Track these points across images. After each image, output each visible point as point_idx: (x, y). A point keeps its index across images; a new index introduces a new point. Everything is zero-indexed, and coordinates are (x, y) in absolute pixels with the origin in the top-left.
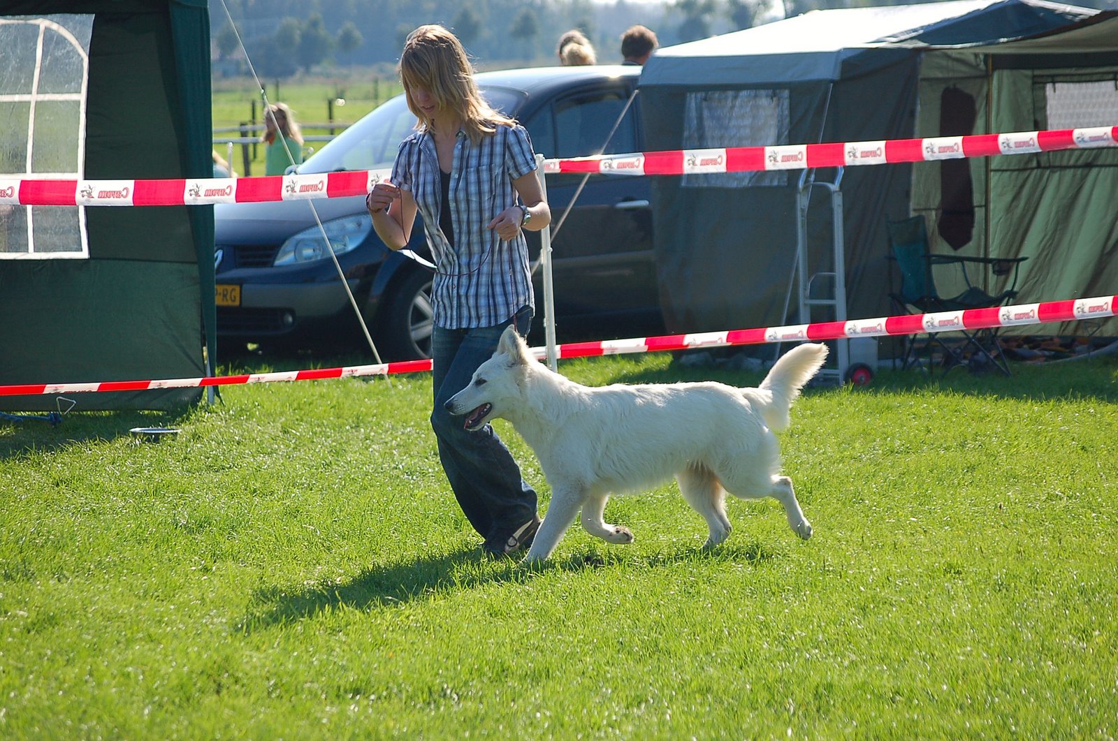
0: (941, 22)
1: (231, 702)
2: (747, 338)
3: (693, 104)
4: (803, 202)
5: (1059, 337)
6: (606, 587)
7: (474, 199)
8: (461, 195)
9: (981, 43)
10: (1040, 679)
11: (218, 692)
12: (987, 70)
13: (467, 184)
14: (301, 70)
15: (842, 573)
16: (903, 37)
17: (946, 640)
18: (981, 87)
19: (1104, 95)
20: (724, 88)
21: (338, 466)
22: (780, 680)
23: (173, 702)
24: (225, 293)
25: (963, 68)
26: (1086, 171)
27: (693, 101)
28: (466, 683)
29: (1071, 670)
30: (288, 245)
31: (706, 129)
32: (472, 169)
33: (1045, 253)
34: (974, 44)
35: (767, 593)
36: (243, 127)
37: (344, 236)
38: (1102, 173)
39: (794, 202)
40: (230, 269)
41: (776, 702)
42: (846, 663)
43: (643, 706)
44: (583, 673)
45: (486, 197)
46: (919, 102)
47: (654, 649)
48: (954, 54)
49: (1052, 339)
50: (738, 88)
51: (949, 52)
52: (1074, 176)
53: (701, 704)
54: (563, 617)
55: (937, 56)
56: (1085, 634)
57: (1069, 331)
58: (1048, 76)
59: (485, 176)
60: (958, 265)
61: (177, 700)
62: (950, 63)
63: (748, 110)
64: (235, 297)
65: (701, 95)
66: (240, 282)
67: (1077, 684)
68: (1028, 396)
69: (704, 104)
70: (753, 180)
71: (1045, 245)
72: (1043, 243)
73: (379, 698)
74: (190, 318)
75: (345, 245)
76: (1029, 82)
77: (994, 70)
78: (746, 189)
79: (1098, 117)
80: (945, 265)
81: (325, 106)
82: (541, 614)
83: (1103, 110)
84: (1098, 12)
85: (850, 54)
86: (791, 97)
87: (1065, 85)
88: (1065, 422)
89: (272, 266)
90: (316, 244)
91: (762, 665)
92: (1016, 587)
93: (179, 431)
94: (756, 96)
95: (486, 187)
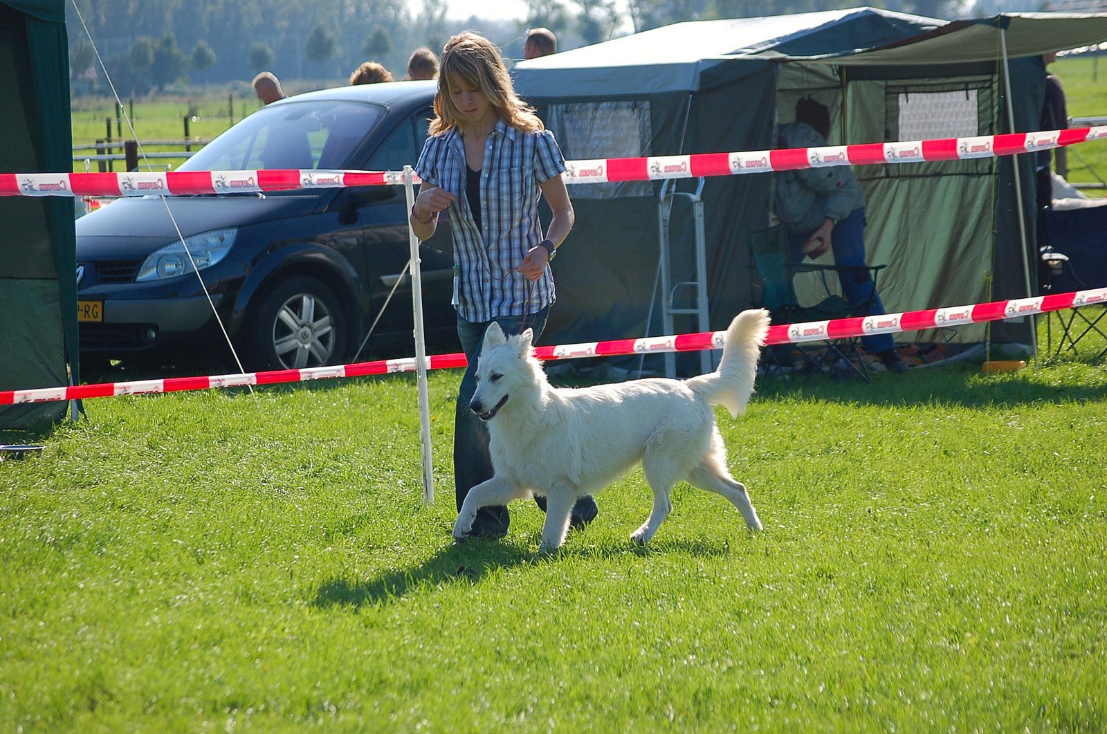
0: (797, 33)
1: (106, 719)
2: (616, 349)
3: (555, 117)
4: (664, 212)
5: (916, 343)
6: (481, 596)
7: (505, 198)
8: (493, 195)
9: (836, 54)
10: (916, 681)
11: (92, 709)
12: (842, 81)
13: (499, 184)
14: (154, 89)
15: (716, 580)
16: (760, 49)
17: (823, 644)
18: (836, 97)
19: (955, 105)
20: (584, 100)
21: (206, 480)
22: (659, 687)
23: (46, 720)
24: (87, 309)
25: (817, 80)
26: (935, 180)
27: (555, 113)
28: (344, 696)
29: (945, 673)
30: (151, 260)
31: (569, 141)
32: (504, 170)
33: (899, 261)
34: (830, 55)
35: (642, 600)
36: (99, 144)
37: (206, 252)
38: (953, 181)
39: (656, 213)
40: (93, 285)
41: (656, 708)
42: (724, 668)
43: (523, 715)
44: (462, 683)
45: (517, 197)
46: (777, 113)
47: (533, 659)
48: (809, 65)
49: (909, 345)
50: (598, 100)
51: (804, 63)
52: (923, 185)
53: (581, 712)
54: (439, 628)
55: (792, 68)
56: (957, 635)
57: (926, 338)
58: (901, 86)
59: (516, 177)
60: (816, 273)
61: (50, 719)
62: (805, 75)
63: (609, 121)
64: (97, 313)
65: (562, 107)
66: (102, 298)
67: (952, 686)
68: (890, 402)
69: (565, 116)
70: (620, 191)
71: (898, 253)
72: (896, 251)
73: (257, 711)
74: (54, 334)
75: (208, 260)
76: (883, 92)
77: (848, 81)
78: (612, 201)
79: (948, 126)
80: (804, 273)
81: (181, 124)
82: (418, 626)
83: (953, 119)
84: (948, 22)
85: (708, 66)
86: (651, 109)
87: (918, 95)
88: (926, 427)
89: (134, 282)
90: (178, 260)
91: (641, 673)
92: (888, 591)
93: (43, 448)
94: (616, 108)
95: (517, 188)
